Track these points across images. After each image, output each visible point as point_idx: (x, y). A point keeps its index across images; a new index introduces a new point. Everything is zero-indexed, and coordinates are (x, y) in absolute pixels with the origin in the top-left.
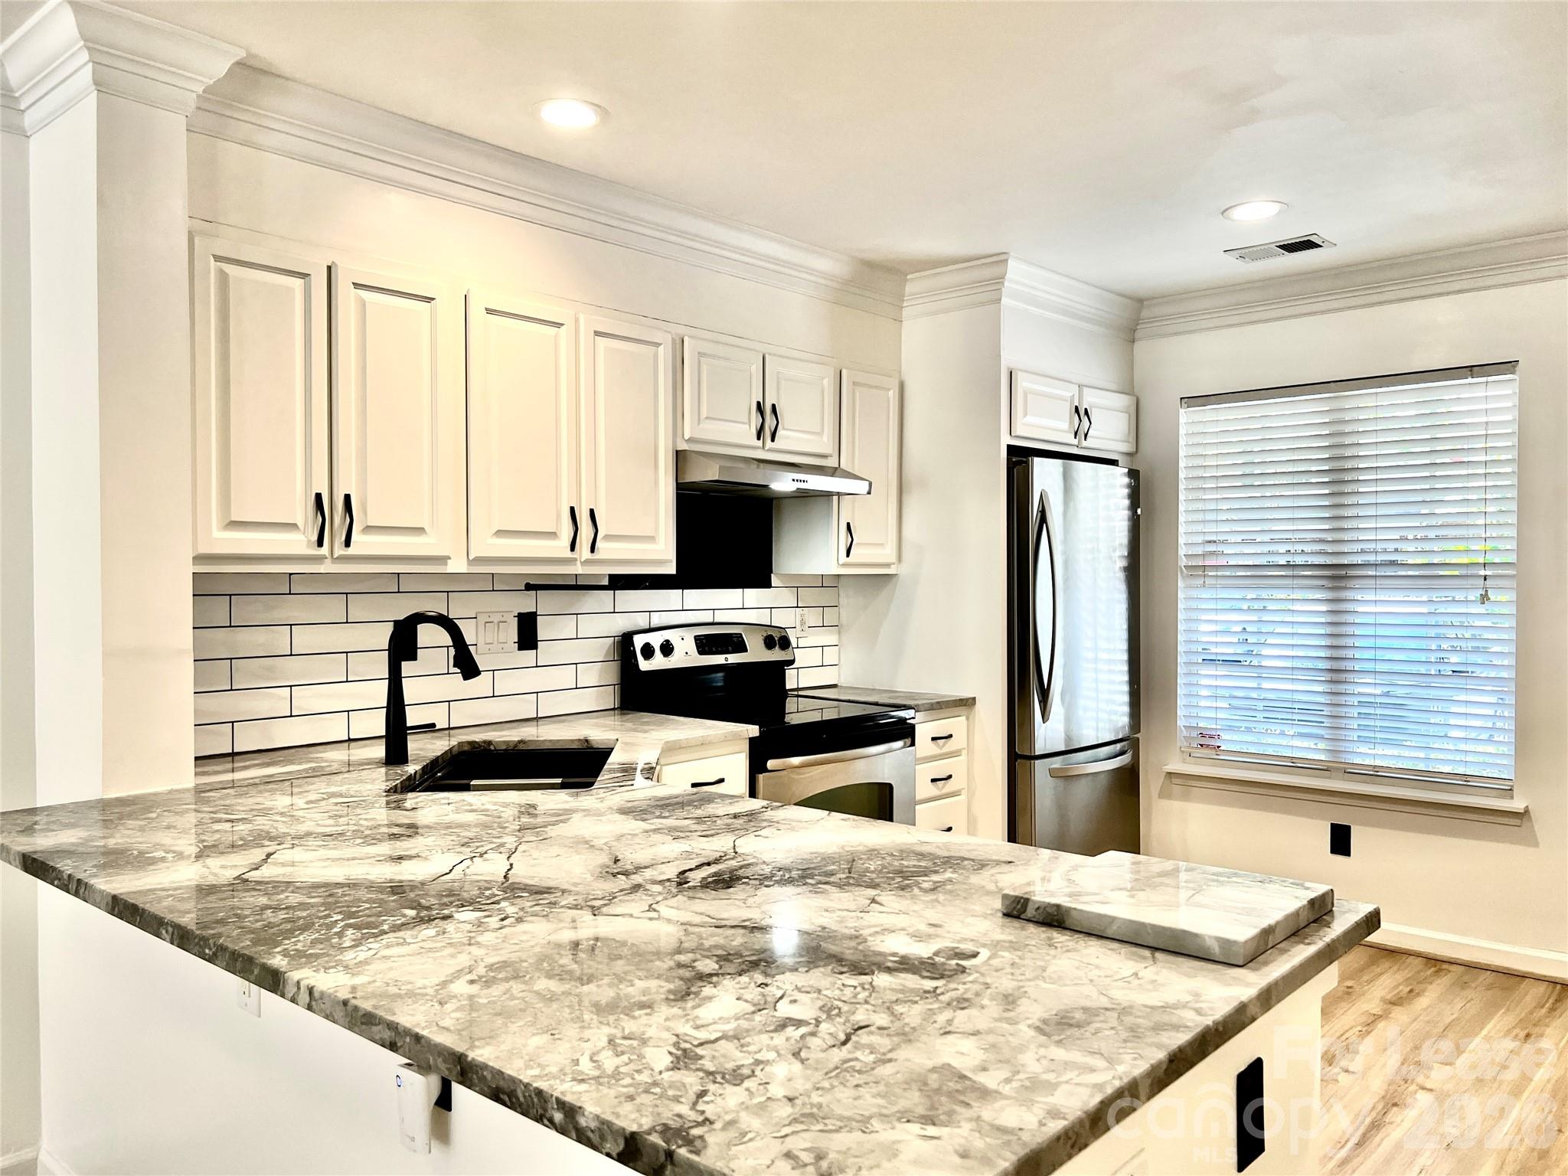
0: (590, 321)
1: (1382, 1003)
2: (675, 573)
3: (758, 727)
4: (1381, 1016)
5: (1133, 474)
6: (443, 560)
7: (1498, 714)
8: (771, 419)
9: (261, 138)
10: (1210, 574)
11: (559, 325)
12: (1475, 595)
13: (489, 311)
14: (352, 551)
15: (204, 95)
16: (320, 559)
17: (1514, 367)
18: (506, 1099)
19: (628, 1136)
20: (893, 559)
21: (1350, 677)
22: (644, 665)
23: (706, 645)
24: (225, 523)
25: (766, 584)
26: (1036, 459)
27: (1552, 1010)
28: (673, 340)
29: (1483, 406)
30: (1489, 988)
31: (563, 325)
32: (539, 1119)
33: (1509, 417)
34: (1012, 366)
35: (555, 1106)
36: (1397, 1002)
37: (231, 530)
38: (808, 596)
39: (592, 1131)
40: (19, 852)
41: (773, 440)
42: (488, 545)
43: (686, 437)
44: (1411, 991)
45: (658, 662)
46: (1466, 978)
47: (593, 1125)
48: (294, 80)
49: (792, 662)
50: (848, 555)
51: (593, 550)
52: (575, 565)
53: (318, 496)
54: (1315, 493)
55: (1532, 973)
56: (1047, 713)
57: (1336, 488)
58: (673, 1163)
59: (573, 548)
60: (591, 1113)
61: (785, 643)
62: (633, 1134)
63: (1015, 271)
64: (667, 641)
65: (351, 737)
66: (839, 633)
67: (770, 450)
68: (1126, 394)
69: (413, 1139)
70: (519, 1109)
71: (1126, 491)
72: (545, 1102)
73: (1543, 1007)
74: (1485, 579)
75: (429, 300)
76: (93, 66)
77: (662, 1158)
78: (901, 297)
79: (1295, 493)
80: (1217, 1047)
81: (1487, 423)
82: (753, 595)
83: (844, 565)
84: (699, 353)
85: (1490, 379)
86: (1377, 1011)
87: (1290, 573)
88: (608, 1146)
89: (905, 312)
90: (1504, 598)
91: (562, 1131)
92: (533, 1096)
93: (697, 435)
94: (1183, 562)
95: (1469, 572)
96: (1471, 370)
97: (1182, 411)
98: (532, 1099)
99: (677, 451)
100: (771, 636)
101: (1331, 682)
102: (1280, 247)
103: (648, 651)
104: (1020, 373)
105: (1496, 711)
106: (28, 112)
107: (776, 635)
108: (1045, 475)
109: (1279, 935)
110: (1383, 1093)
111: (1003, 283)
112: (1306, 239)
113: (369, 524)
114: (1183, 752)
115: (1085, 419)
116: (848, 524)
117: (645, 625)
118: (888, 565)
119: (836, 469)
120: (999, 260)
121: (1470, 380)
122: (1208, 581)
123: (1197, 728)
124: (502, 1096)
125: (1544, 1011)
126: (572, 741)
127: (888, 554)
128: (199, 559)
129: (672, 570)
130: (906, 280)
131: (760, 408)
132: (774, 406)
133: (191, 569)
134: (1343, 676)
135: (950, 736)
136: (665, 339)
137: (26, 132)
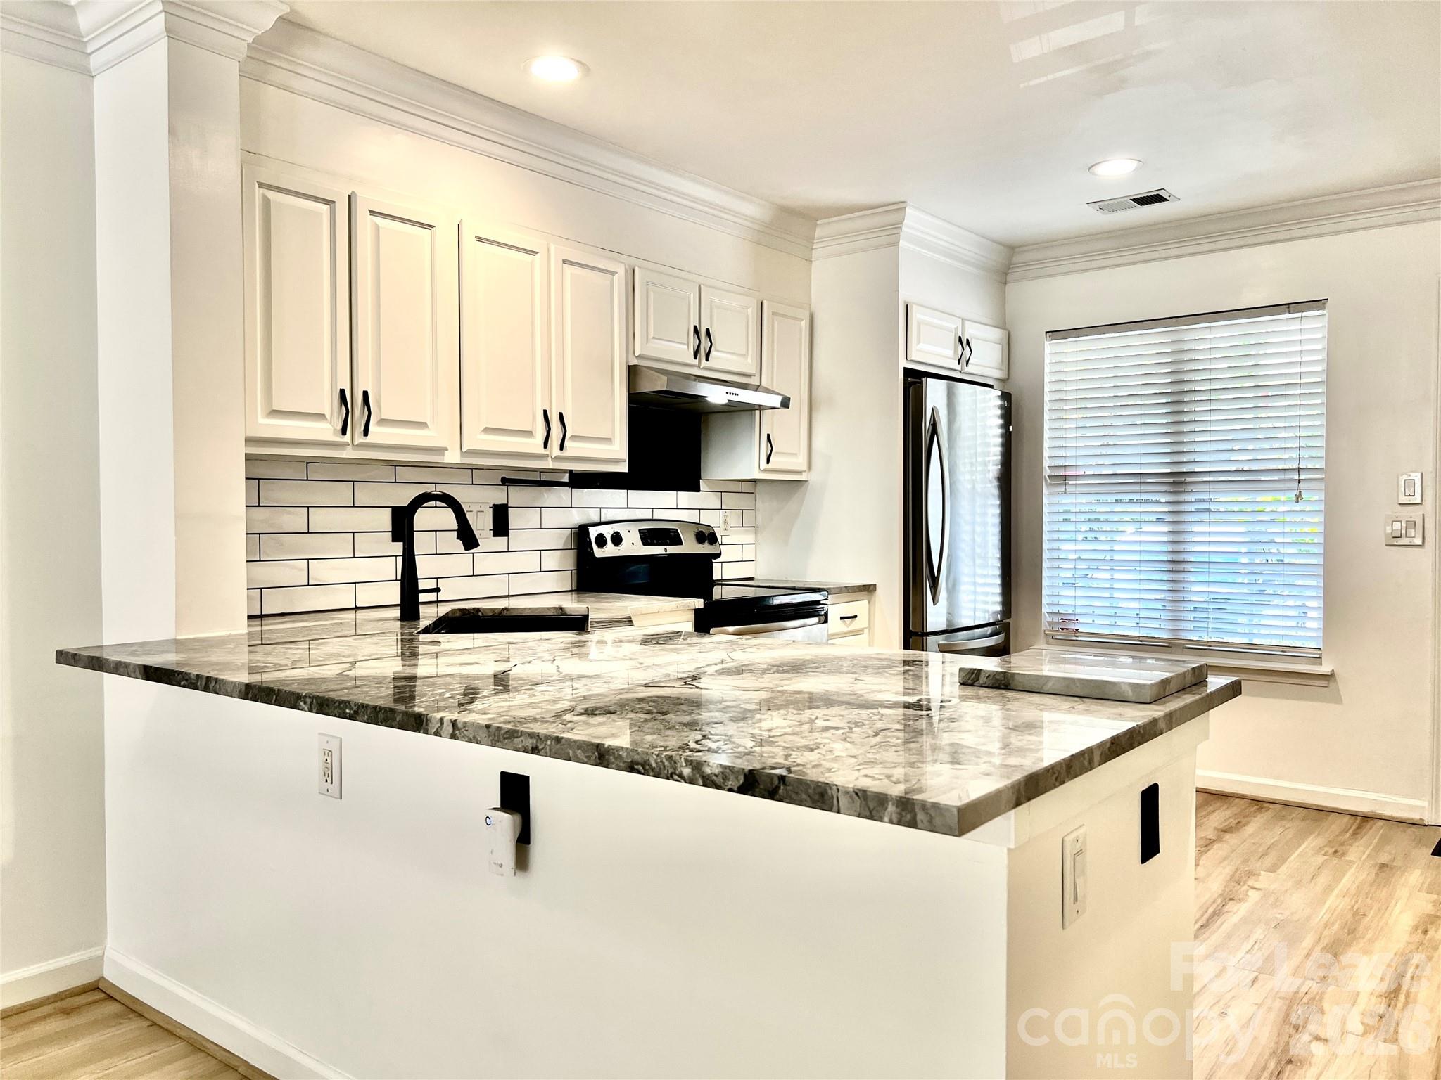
0: (558, 251)
1: (1216, 832)
2: (627, 471)
3: (702, 600)
4: (1215, 841)
5: (1006, 396)
6: (441, 451)
7: (1299, 626)
8: (706, 341)
9: (296, 83)
10: (1070, 482)
11: (534, 253)
12: (1292, 495)
13: (478, 239)
14: (369, 440)
15: (254, 45)
16: (342, 445)
17: (1325, 304)
18: (640, 768)
19: (747, 773)
20: (805, 467)
21: (1188, 567)
22: (598, 553)
23: (649, 537)
24: (269, 411)
25: (696, 488)
26: (928, 380)
27: (1355, 833)
28: (626, 271)
29: (1299, 337)
30: (1303, 819)
31: (537, 253)
32: (670, 777)
33: (1320, 346)
34: (908, 300)
35: (684, 764)
36: (1228, 830)
37: (273, 418)
38: (730, 500)
39: (716, 776)
40: (139, 666)
41: (707, 360)
42: (477, 440)
43: (637, 354)
44: (1239, 823)
45: (610, 551)
46: (1284, 813)
47: (717, 771)
48: (326, 35)
49: (718, 555)
50: (768, 462)
51: (562, 448)
52: (547, 460)
53: (342, 392)
54: (1156, 414)
55: (1337, 809)
56: (937, 597)
57: (1176, 408)
58: (785, 784)
59: (546, 446)
60: (714, 763)
61: (712, 539)
62: (751, 771)
63: (913, 220)
64: (617, 533)
65: (358, 605)
66: (756, 533)
67: (705, 369)
68: (998, 328)
69: (501, 866)
70: (651, 773)
71: (999, 412)
72: (675, 763)
73: (1347, 832)
74: (1299, 482)
75: (430, 227)
76: (165, 16)
77: (776, 782)
78: (811, 240)
79: (1142, 412)
80: (1140, 744)
81: (1301, 351)
82: (684, 497)
83: (765, 471)
84: (647, 282)
85: (1305, 314)
86: (1212, 836)
87: (1138, 481)
88: (730, 783)
89: (815, 254)
90: (1314, 498)
91: (691, 781)
92: (664, 760)
93: (647, 353)
94: (1047, 472)
95: (1286, 477)
96: (1289, 307)
97: (1047, 343)
98: (663, 763)
99: (629, 366)
100: (702, 532)
101: (1172, 571)
102: (1133, 200)
103: (601, 541)
104: (914, 306)
105: (1298, 623)
106: (93, 55)
107: (706, 532)
108: (935, 393)
109: (1173, 687)
110: (1220, 892)
111: (901, 228)
112: (1155, 193)
113: (383, 417)
114: (1046, 634)
115: (967, 348)
116: (768, 435)
117: (596, 520)
118: (799, 472)
119: (758, 386)
120: (898, 208)
121: (1287, 316)
122: (1069, 489)
123: (1059, 613)
124: (636, 767)
125: (1348, 835)
126: (549, 608)
127: (799, 462)
128: (249, 441)
129: (624, 468)
130: (816, 225)
131: (697, 331)
132: (708, 330)
133: (242, 450)
134: (1182, 567)
135: (856, 616)
136: (621, 270)
137: (91, 72)
